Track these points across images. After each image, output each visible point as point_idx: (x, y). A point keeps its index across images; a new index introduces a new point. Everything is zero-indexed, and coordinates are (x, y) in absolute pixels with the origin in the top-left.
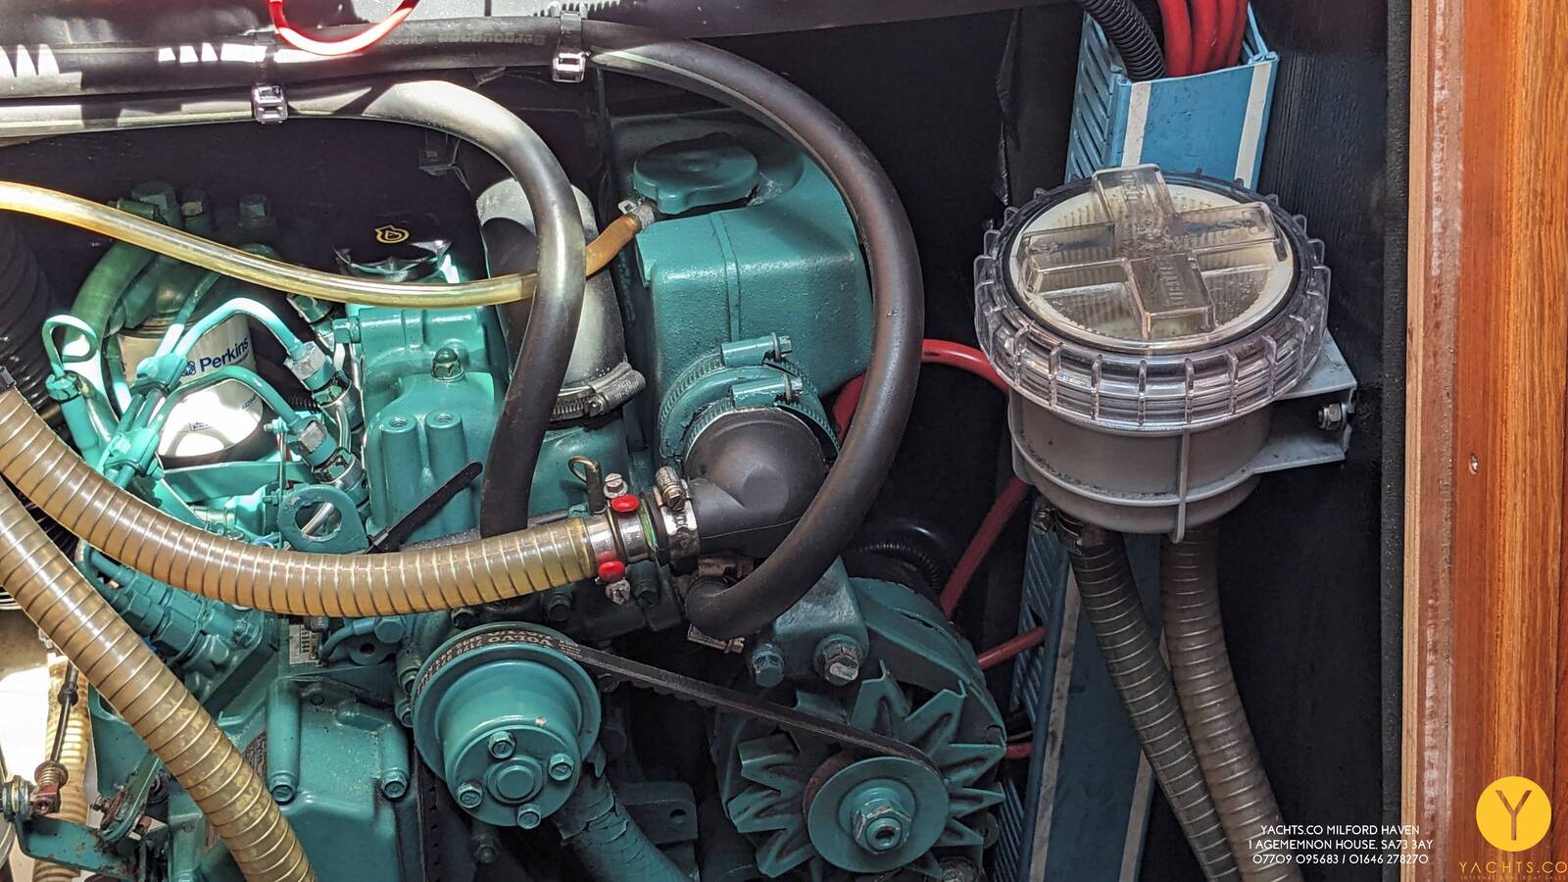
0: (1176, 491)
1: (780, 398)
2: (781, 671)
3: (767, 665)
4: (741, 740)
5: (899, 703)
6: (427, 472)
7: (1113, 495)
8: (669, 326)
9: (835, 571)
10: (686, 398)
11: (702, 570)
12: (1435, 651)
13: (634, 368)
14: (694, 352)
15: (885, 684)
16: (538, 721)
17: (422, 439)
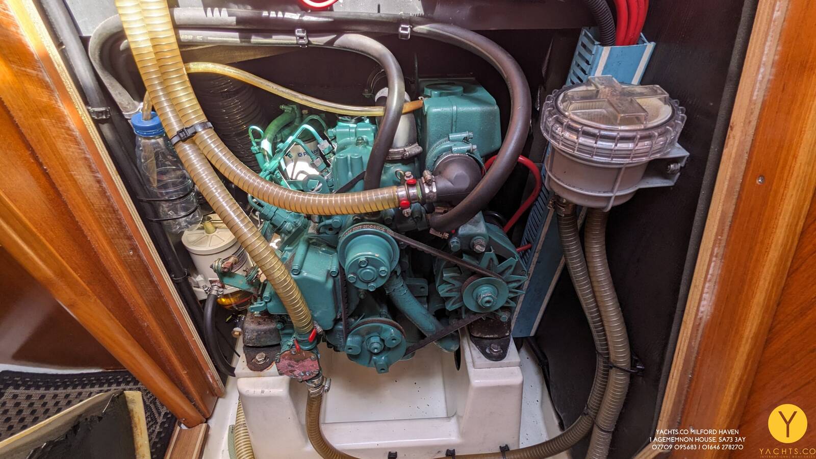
0: (612, 191)
1: (469, 151)
2: (459, 246)
3: (455, 244)
4: (444, 268)
5: (496, 261)
6: (350, 173)
7: (588, 192)
8: (432, 127)
9: (479, 216)
10: (435, 152)
11: (436, 211)
12: (716, 256)
13: (419, 145)
14: (439, 138)
15: (492, 253)
16: (376, 255)
17: (349, 162)
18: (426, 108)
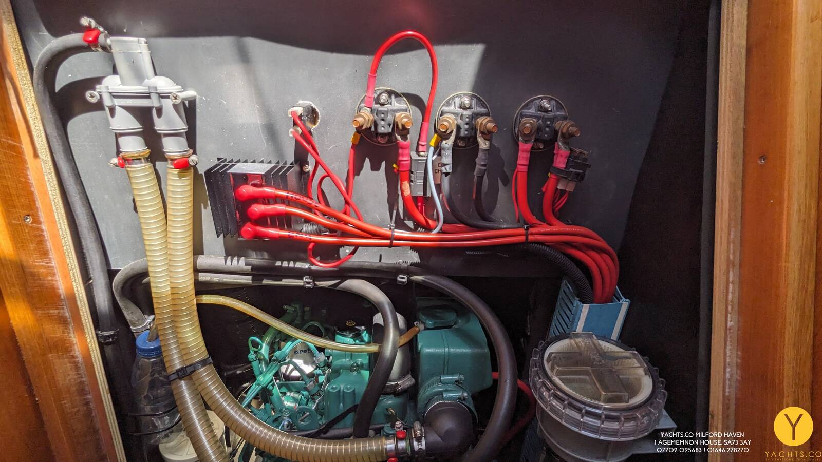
0: (605, 458)
1: (460, 399)
6: (341, 405)
8: (424, 366)
10: (428, 393)
13: (412, 377)
17: (341, 394)
18: (419, 346)
